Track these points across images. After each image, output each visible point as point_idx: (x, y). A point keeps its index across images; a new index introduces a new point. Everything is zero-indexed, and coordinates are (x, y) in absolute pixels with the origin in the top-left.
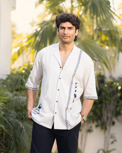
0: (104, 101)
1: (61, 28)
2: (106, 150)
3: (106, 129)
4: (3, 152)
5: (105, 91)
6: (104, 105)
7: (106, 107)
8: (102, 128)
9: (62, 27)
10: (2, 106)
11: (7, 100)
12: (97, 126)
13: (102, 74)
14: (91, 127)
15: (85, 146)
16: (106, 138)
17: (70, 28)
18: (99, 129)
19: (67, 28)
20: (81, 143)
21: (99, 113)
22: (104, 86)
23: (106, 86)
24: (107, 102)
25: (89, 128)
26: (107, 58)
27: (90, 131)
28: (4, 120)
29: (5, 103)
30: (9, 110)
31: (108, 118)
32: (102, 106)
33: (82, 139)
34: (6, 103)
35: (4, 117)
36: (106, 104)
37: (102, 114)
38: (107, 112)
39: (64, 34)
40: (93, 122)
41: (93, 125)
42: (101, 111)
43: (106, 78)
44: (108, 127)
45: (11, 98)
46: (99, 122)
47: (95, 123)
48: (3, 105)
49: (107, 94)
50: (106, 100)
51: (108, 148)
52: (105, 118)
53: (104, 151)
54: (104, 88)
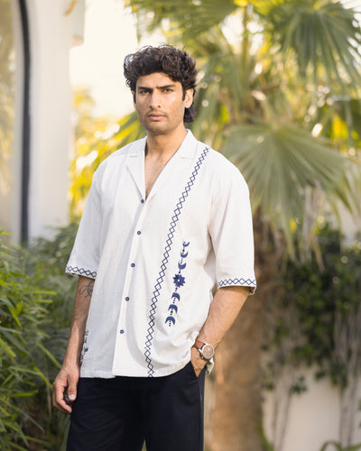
0: (338, 303)
1: (141, 92)
2: (345, 444)
3: (344, 384)
4: (45, 448)
5: (341, 277)
6: (339, 316)
7: (344, 320)
8: (335, 383)
9: (143, 88)
10: (39, 316)
11: (54, 298)
12: (319, 376)
13: (334, 226)
14: (302, 379)
15: (284, 432)
16: (344, 410)
17: (165, 89)
18: (326, 383)
19: (157, 88)
20: (274, 424)
21: (326, 340)
22: (340, 262)
23: (344, 260)
24: (347, 306)
25: (296, 380)
26: (346, 180)
27: (298, 389)
28: (47, 356)
29: (49, 307)
30: (60, 328)
31: (349, 353)
32: (333, 320)
33: (276, 413)
34: (53, 307)
35: (46, 347)
36: (344, 313)
37: (332, 343)
38: (348, 335)
39: (151, 107)
40: (309, 364)
41: (309, 374)
42: (331, 334)
43: (343, 237)
44: (351, 379)
45: (66, 293)
46: (326, 364)
47: (315, 368)
48: (43, 313)
49: (348, 284)
50: (344, 300)
51: (350, 439)
52: (342, 354)
53: (338, 446)
54: (339, 268)
